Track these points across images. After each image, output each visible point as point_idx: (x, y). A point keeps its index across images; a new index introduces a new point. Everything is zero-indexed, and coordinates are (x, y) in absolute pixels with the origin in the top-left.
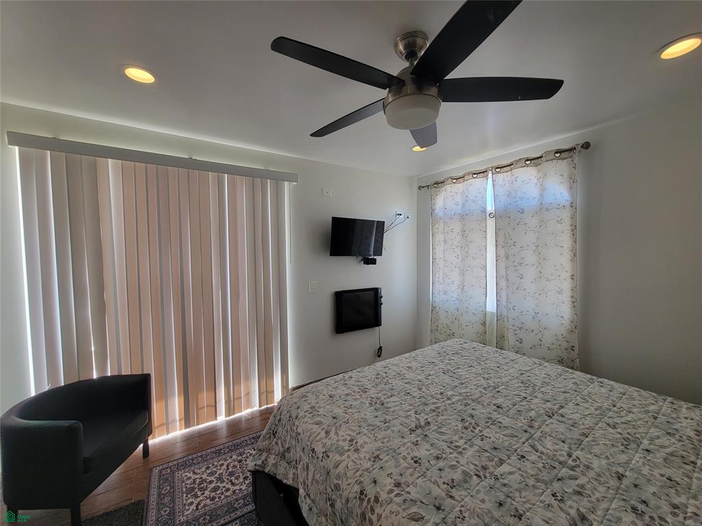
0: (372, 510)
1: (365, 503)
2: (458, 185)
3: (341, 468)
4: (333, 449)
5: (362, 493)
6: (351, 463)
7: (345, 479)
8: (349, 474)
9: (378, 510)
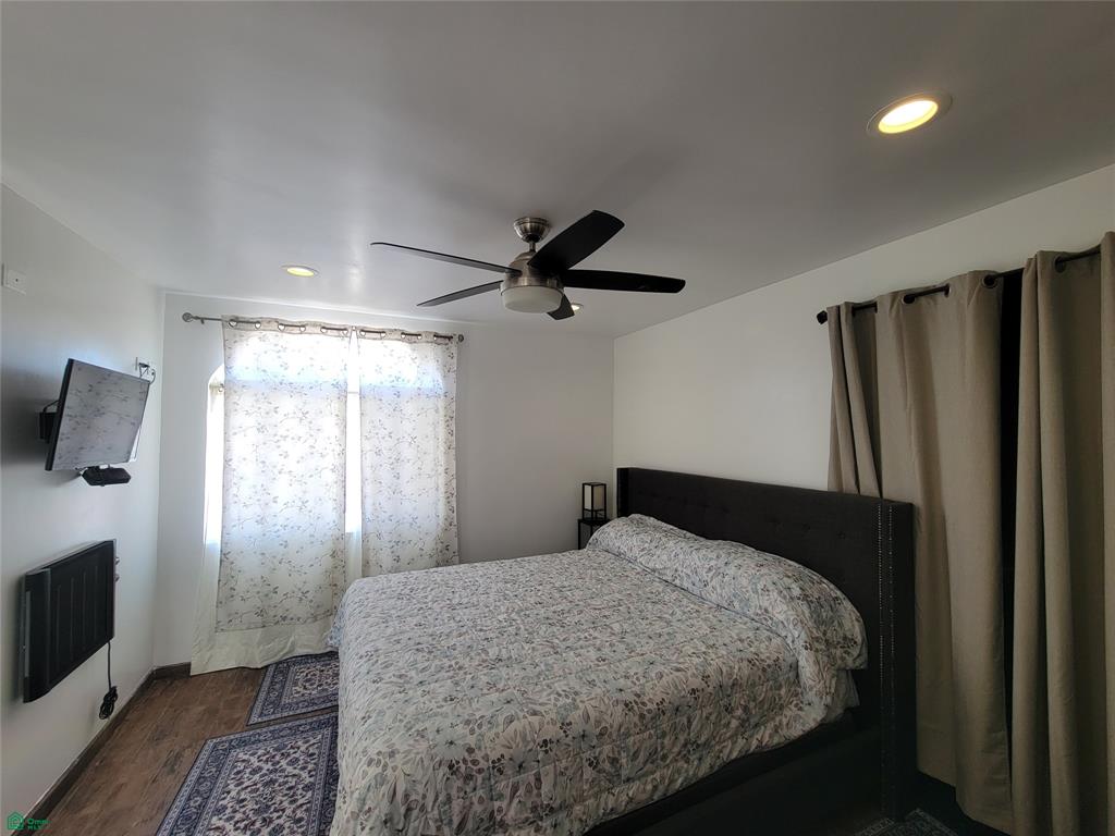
0: (644, 704)
1: (636, 708)
2: (286, 336)
3: (593, 714)
4: (565, 713)
5: (627, 705)
6: (592, 702)
7: (605, 717)
8: (603, 708)
9: (645, 700)
